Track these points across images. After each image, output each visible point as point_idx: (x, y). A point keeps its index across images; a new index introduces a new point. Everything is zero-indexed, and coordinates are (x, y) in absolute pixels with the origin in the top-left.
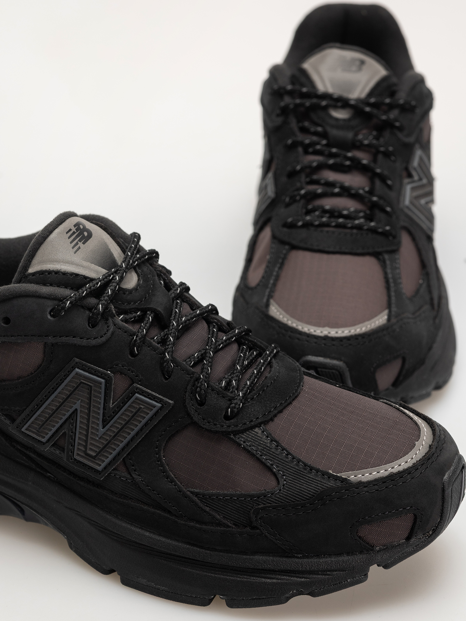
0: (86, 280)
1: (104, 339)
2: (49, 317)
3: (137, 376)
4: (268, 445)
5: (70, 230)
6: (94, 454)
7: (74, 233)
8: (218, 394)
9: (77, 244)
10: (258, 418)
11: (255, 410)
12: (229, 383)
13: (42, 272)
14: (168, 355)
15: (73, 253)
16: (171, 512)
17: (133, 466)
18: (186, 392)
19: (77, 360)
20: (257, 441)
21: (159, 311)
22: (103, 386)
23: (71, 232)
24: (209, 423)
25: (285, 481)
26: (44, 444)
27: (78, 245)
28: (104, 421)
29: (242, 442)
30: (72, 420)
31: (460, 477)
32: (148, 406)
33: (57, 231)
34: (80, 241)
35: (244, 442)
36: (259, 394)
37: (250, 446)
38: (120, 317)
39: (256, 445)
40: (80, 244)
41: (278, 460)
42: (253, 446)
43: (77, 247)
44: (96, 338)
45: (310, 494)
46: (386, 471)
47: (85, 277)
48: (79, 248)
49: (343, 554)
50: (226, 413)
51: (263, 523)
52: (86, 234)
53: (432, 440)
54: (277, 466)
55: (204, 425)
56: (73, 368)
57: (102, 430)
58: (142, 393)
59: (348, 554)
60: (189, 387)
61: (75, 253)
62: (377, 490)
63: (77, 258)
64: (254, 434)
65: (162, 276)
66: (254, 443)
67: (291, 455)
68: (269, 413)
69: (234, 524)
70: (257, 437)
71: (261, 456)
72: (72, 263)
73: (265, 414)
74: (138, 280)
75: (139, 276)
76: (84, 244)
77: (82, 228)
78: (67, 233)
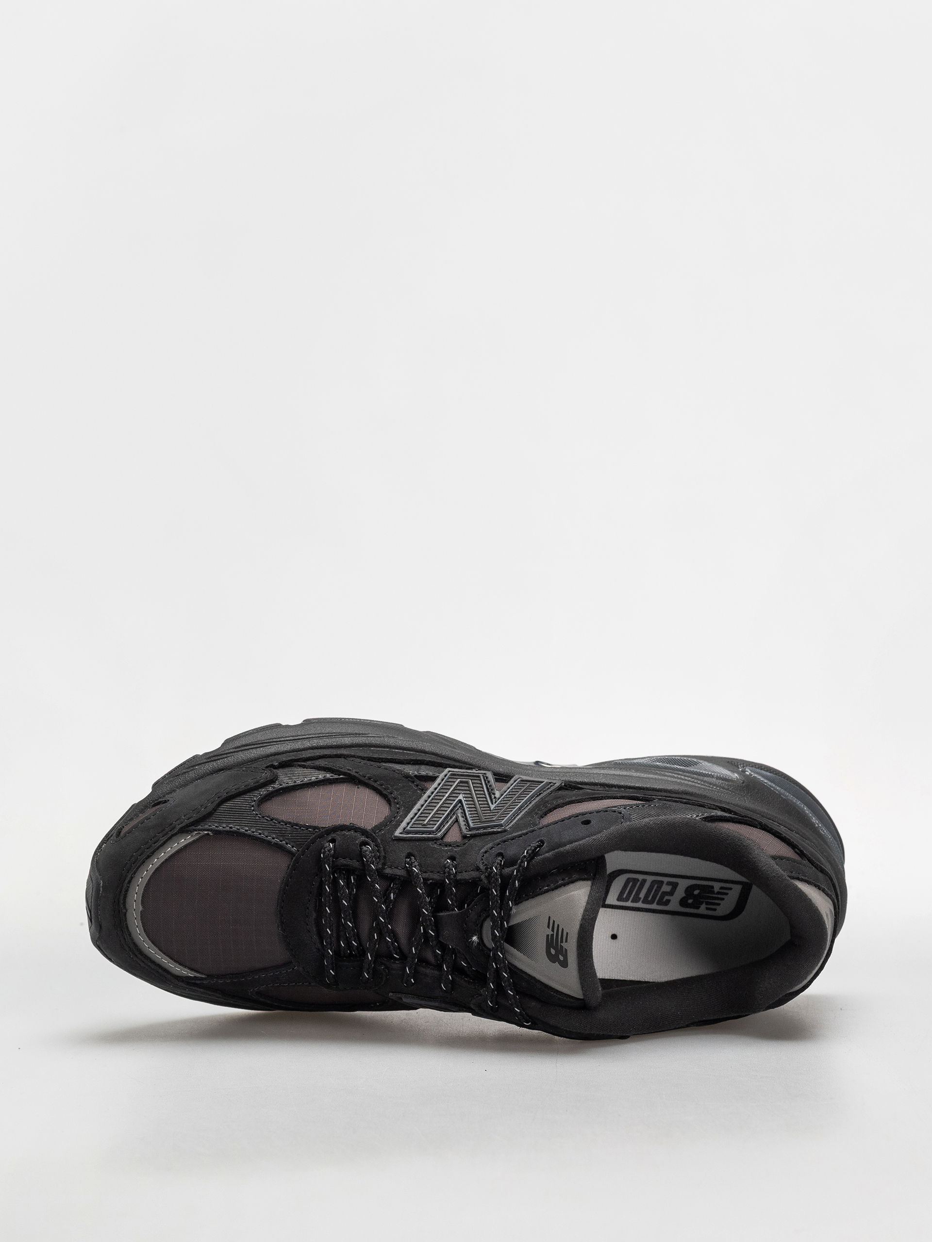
0: (523, 895)
5: (566, 941)
7: (562, 942)
9: (553, 930)
15: (550, 916)
23: (564, 941)
34: (552, 935)
40: (550, 932)
43: (551, 926)
47: (526, 897)
48: (548, 927)
52: (553, 951)
61: (549, 917)
63: (545, 913)
74: (481, 938)
75: (484, 945)
76: (548, 936)
77: (560, 956)
78: (567, 933)
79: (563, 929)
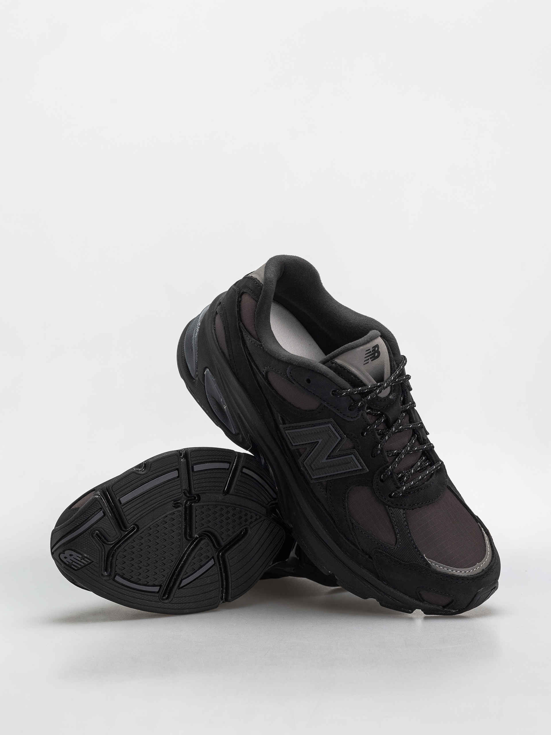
0: (362, 384)
1: (352, 420)
2: (331, 393)
3: (358, 446)
4: (402, 522)
5: (369, 350)
6: (314, 469)
7: (370, 352)
8: (393, 481)
9: (368, 359)
10: (405, 505)
11: (407, 500)
12: (403, 477)
13: (341, 366)
14: (380, 446)
15: (363, 364)
16: (335, 522)
17: (330, 487)
18: (378, 470)
19: (333, 421)
20: (398, 517)
21: (389, 418)
22: (338, 440)
23: (369, 351)
24: (380, 493)
25: (400, 545)
26: (292, 446)
27: (368, 361)
28: (328, 456)
29: (390, 513)
30: (314, 445)
31: (489, 593)
32: (355, 464)
33: (361, 348)
34: (371, 358)
35: (391, 513)
36: (414, 492)
37: (393, 517)
38: (368, 410)
39: (396, 518)
40: (370, 360)
41: (402, 533)
42: (395, 518)
43: (367, 361)
44: (349, 417)
45: (407, 560)
46: (452, 571)
47: (361, 382)
48: (368, 362)
49: (407, 595)
50: (391, 493)
51: (376, 559)
52: (376, 354)
53: (486, 567)
54: (400, 536)
55: (376, 492)
56: (328, 423)
57: (324, 460)
58: (356, 457)
59: (409, 596)
60: (381, 468)
61: (364, 364)
62: (441, 579)
63: (363, 368)
64: (399, 512)
65: (404, 393)
66: (396, 516)
67: (410, 534)
68: (413, 505)
69: (362, 549)
70: (399, 514)
71: (396, 525)
72: (359, 369)
73: (410, 505)
74: (389, 394)
75: (391, 391)
76: (372, 361)
77: (376, 350)
78: (366, 351)
79: (366, 354)
